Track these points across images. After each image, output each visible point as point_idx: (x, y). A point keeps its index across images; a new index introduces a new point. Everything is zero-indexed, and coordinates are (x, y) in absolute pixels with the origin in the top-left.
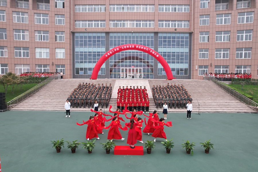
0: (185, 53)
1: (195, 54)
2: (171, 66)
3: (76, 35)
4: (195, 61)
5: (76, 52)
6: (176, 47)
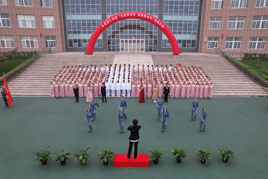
0: (194, 22)
1: (205, 23)
4: (204, 32)
5: (68, 21)
6: (184, 15)
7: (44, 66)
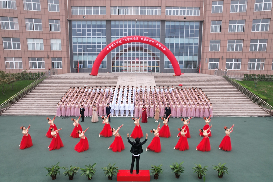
0: (195, 44)
1: (206, 45)
2: (179, 58)
3: (73, 23)
4: (205, 54)
5: (74, 43)
6: (185, 38)
7: (50, 87)
